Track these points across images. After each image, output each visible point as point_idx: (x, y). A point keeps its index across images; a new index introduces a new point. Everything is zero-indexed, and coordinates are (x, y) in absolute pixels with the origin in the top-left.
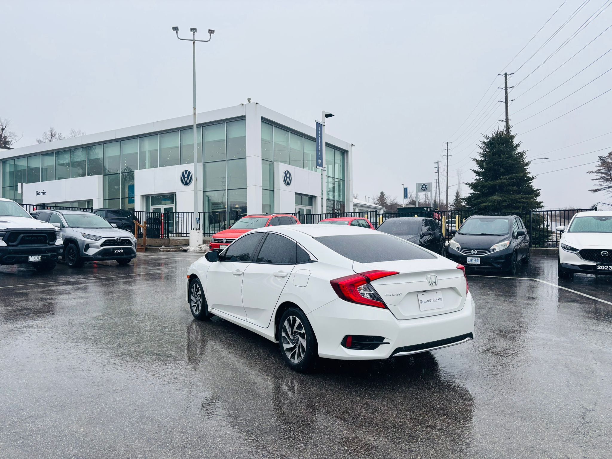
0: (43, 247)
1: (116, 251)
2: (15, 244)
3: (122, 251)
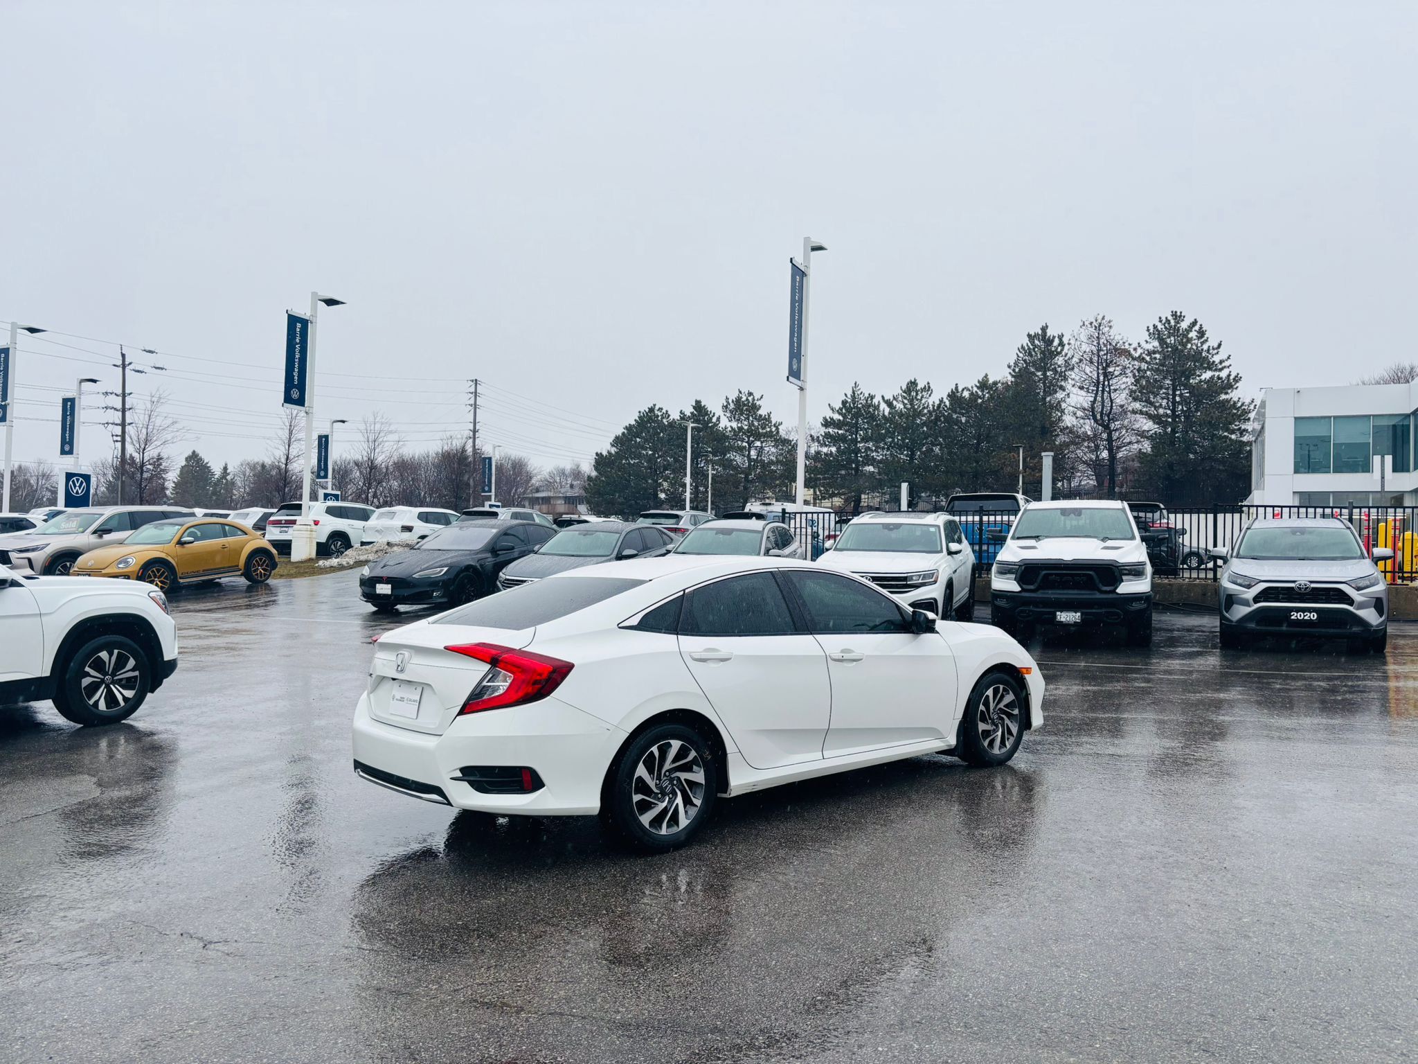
0: (1085, 595)
1: (1295, 615)
2: (1032, 587)
3: (1314, 616)
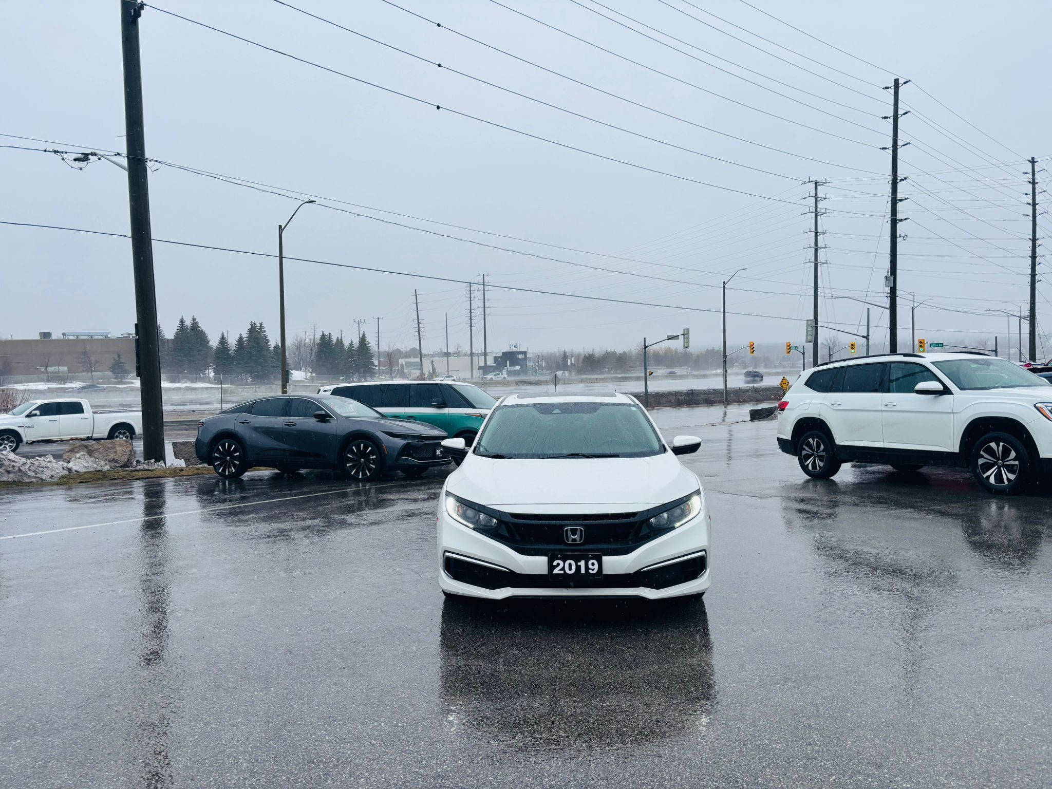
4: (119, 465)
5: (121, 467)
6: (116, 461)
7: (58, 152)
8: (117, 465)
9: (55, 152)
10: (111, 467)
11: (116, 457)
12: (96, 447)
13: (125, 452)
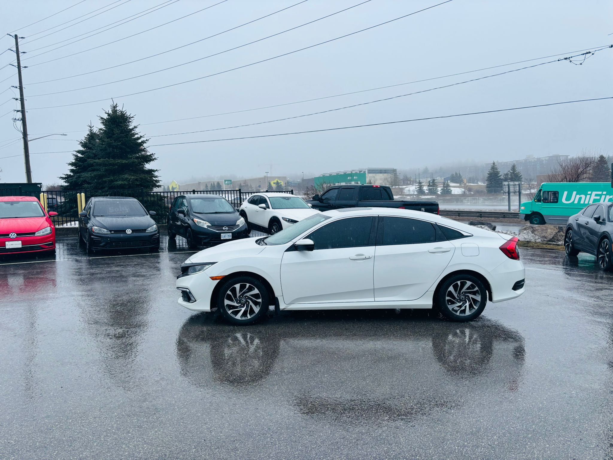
4: (547, 240)
5: (548, 241)
6: (546, 238)
7: (567, 58)
8: (545, 239)
9: (566, 59)
10: (542, 241)
11: (546, 235)
12: (537, 228)
13: (552, 233)
